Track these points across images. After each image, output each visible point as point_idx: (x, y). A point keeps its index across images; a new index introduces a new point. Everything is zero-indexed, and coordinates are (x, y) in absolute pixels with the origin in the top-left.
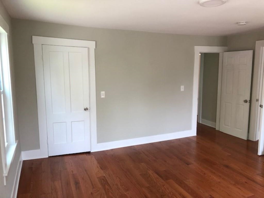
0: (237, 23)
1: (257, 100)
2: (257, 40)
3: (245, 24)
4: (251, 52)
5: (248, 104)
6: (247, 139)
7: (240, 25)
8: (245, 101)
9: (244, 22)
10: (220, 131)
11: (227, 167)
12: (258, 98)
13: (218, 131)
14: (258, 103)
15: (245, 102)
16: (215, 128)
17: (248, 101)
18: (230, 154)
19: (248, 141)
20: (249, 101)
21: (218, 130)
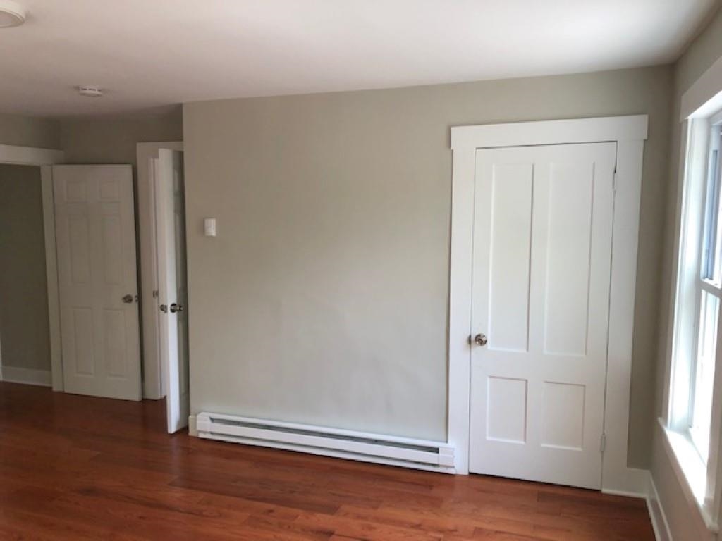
0: (77, 88)
1: (156, 294)
2: (140, 141)
3: (98, 95)
4: (127, 170)
5: (134, 305)
6: (141, 399)
7: (84, 94)
8: (127, 299)
9: (94, 90)
10: (66, 392)
11: (89, 491)
12: (156, 289)
13: (59, 393)
14: (158, 300)
15: (126, 302)
16: (50, 388)
17: (134, 299)
18: (98, 453)
19: (144, 401)
20: (136, 297)
21: (61, 390)
